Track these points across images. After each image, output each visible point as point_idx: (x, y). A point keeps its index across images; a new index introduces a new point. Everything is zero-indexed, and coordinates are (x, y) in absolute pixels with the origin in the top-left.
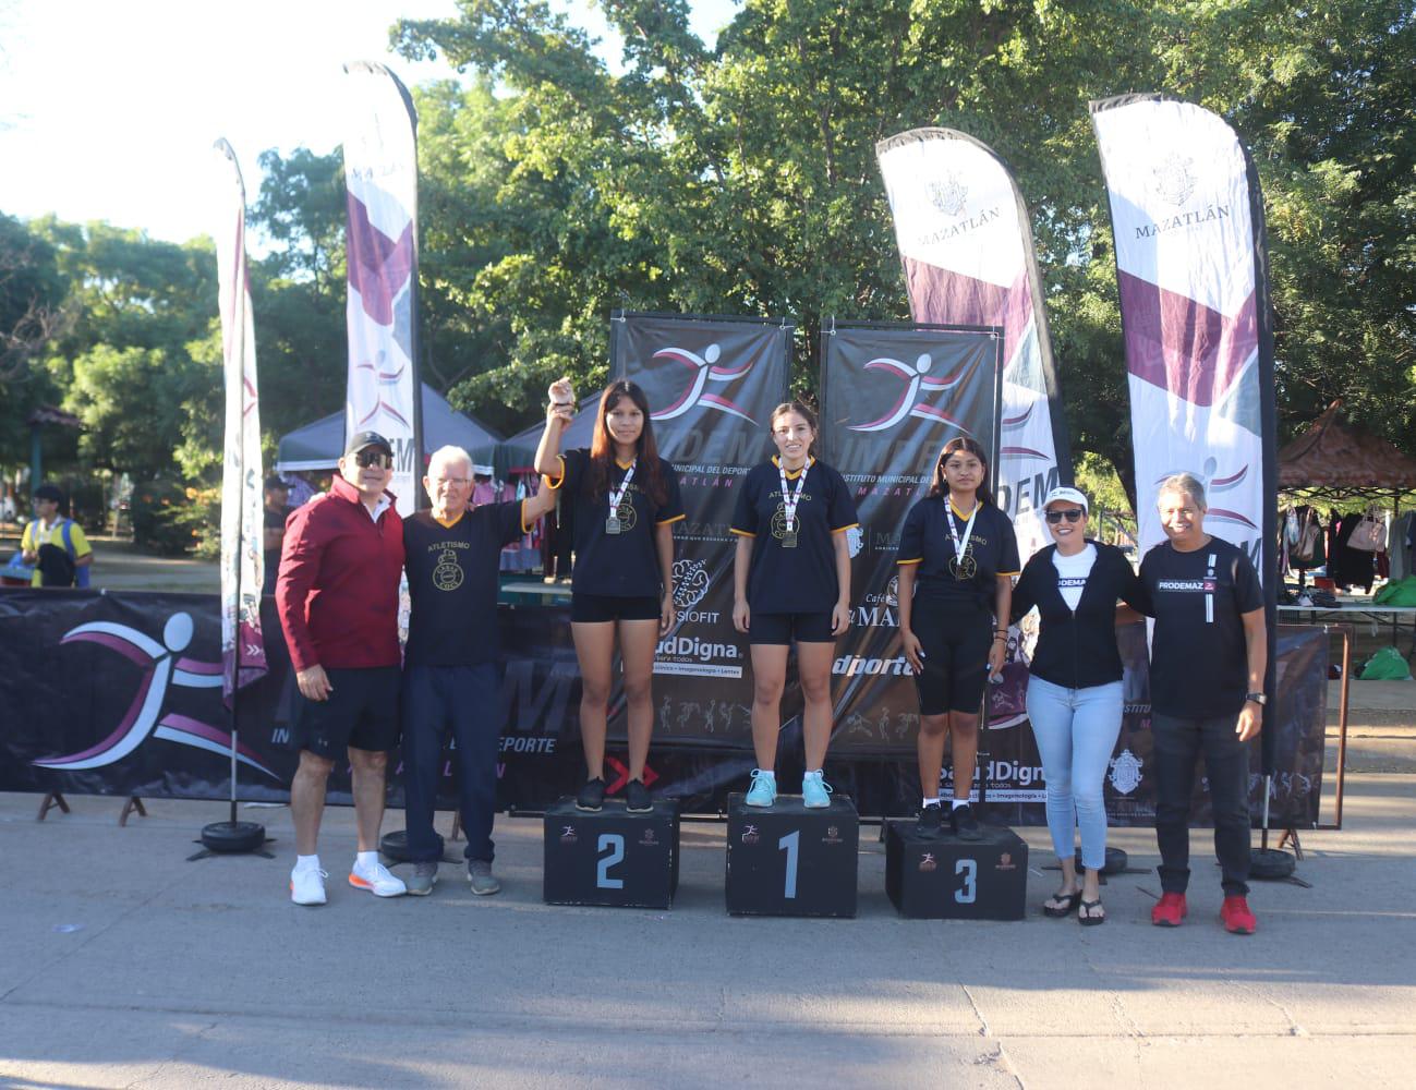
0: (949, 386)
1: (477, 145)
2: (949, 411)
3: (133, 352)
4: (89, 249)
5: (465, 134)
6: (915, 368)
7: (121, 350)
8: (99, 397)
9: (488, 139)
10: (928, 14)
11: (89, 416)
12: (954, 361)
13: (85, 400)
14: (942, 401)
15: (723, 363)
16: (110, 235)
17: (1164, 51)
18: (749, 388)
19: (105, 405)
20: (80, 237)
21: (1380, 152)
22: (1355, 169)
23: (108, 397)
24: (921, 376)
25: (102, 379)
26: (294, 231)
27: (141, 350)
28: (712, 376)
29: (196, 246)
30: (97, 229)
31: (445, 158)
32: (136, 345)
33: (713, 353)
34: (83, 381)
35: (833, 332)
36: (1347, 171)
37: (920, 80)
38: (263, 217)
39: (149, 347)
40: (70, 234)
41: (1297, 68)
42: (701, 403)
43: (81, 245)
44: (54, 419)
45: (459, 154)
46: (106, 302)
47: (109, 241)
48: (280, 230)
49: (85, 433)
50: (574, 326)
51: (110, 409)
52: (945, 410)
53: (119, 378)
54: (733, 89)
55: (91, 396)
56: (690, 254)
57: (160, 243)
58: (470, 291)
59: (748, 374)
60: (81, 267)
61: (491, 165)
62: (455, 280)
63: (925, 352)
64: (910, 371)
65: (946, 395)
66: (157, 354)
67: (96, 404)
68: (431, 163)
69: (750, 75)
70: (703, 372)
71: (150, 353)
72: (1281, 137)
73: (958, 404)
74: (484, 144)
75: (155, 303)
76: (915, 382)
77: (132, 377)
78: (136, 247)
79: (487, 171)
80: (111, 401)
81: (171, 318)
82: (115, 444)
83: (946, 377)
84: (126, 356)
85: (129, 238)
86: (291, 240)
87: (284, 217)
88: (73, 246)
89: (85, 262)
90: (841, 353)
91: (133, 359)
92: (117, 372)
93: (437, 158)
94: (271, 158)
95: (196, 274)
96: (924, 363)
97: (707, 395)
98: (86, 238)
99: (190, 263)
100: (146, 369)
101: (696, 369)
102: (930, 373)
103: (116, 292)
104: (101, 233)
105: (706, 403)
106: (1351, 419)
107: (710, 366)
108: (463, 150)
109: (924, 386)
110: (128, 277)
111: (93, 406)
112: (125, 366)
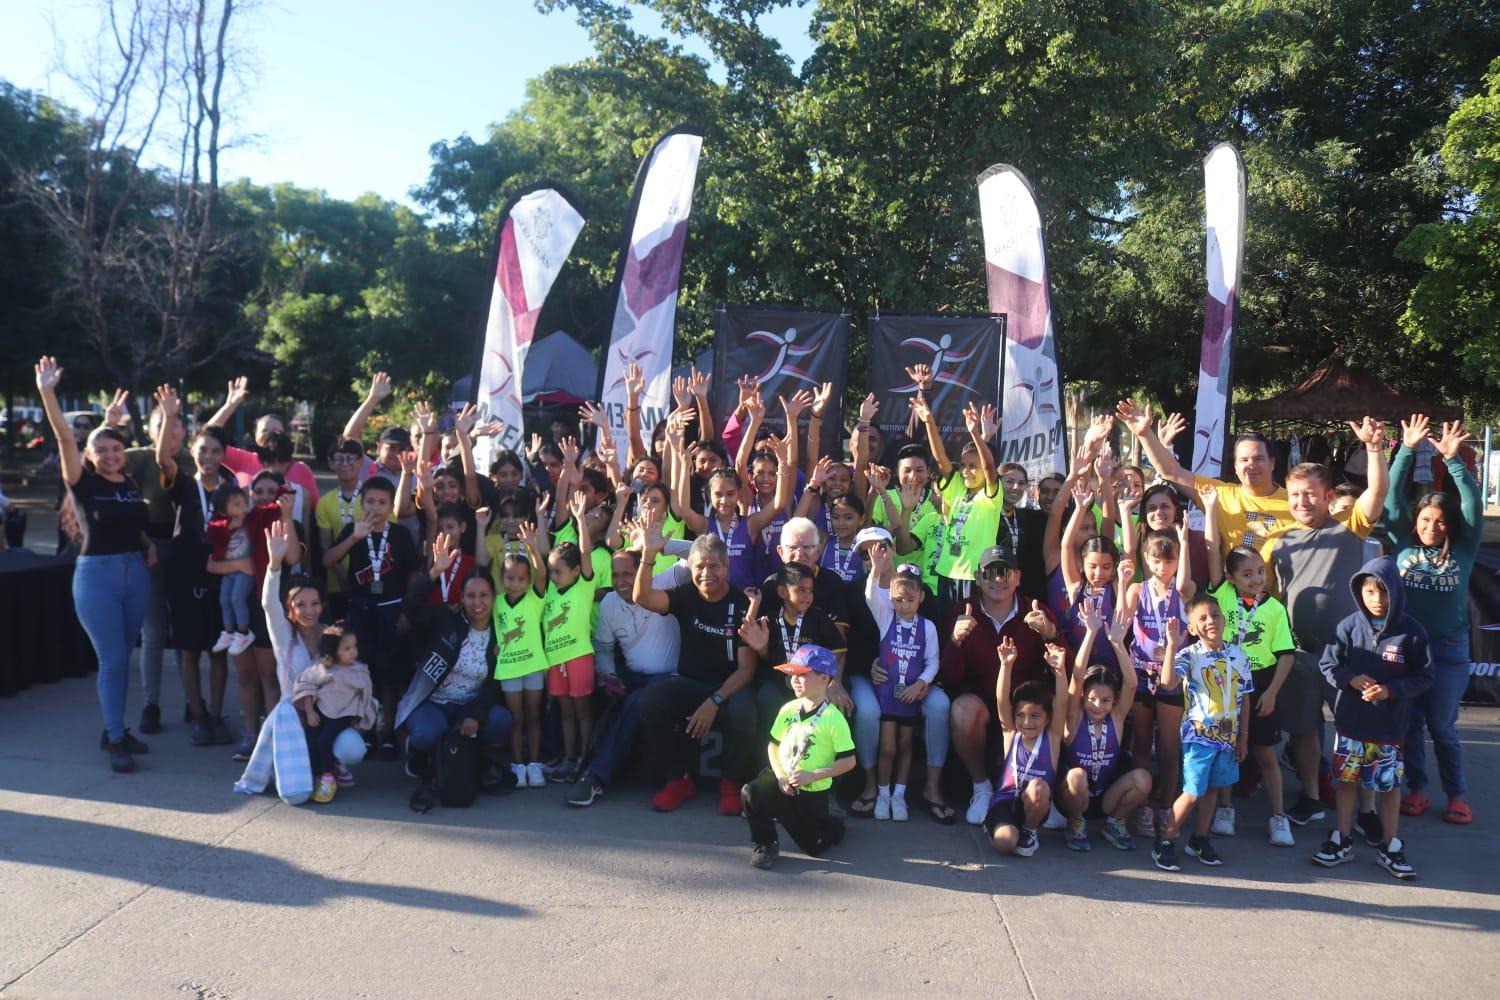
0: (964, 359)
1: (608, 125)
2: (965, 376)
3: (315, 297)
4: (277, 211)
5: (597, 114)
6: (938, 344)
7: (305, 297)
8: (288, 337)
9: (617, 119)
10: (965, 56)
11: (279, 353)
12: (968, 340)
13: (276, 339)
14: (960, 370)
15: (799, 342)
16: (293, 197)
17: (1188, 48)
18: (817, 360)
19: (292, 344)
20: (270, 199)
21: (1380, 131)
22: (1356, 147)
23: (295, 336)
24: (944, 351)
25: (290, 321)
26: (461, 208)
27: (322, 295)
28: (790, 352)
29: (366, 204)
30: (283, 191)
31: (581, 136)
32: (317, 292)
33: (791, 335)
34: (275, 324)
35: (877, 318)
36: (1349, 148)
37: (962, 104)
38: (434, 196)
39: (329, 293)
40: (261, 196)
41: (1301, 63)
42: (782, 372)
43: (271, 206)
44: (255, 357)
45: (593, 133)
46: (290, 254)
47: (293, 202)
48: (447, 206)
49: (276, 367)
50: (690, 296)
51: (297, 347)
52: (961, 377)
53: (303, 320)
54: (812, 118)
55: (281, 335)
56: (779, 245)
57: (335, 202)
58: (608, 268)
59: (816, 351)
60: (271, 225)
61: (620, 142)
62: (594, 258)
63: (945, 333)
64: (935, 348)
65: (963, 365)
66: (335, 300)
67: (285, 342)
68: (569, 140)
69: (826, 106)
70: (783, 349)
71: (329, 298)
72: (1287, 123)
73: (972, 372)
74: (614, 124)
75: (332, 254)
76: (939, 355)
77: (315, 319)
78: (316, 207)
79: (617, 147)
80: (298, 340)
81: (345, 268)
82: (301, 376)
83: (962, 352)
84: (309, 302)
85: (310, 200)
86: (457, 214)
87: (450, 195)
88: (264, 208)
89: (274, 220)
90: (883, 334)
91: (315, 304)
92: (302, 315)
93: (575, 135)
94: (441, 148)
95: (366, 227)
96: (946, 341)
97: (786, 366)
98: (274, 200)
99: (361, 219)
100: (325, 312)
101: (779, 347)
102: (951, 348)
103: (300, 245)
104: (287, 194)
105: (785, 372)
106: (1349, 363)
107: (789, 344)
108: (597, 129)
109: (946, 359)
110: (311, 232)
111: (282, 345)
112: (309, 310)
